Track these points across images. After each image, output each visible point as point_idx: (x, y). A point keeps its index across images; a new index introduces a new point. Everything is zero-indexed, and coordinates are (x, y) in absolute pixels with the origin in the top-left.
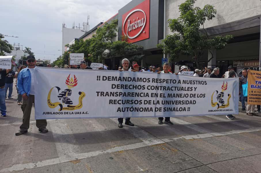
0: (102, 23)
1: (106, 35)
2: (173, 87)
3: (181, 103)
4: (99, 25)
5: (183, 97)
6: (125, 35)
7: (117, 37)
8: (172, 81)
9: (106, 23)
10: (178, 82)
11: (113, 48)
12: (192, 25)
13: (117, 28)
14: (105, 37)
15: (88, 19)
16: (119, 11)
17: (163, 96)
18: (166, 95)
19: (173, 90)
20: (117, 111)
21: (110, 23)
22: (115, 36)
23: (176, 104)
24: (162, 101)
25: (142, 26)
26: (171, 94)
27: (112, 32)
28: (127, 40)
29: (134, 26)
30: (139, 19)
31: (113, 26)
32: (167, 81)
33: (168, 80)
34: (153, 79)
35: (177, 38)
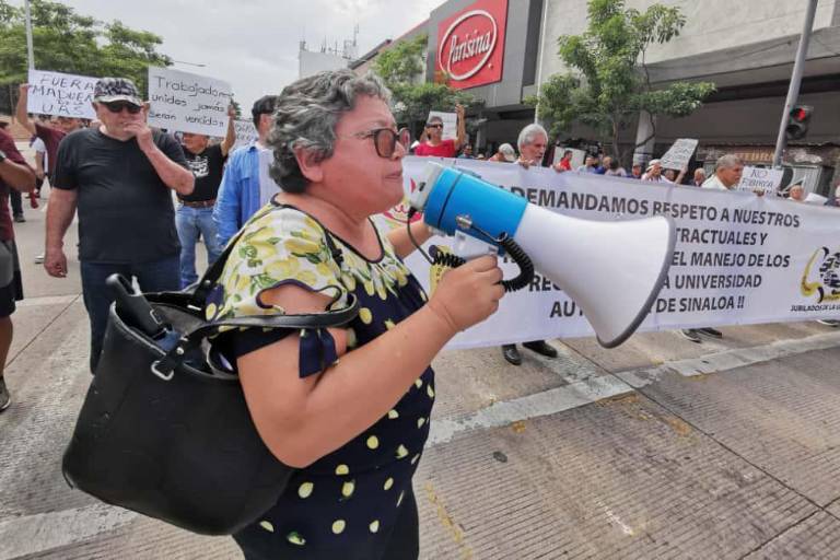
0: (389, 42)
1: (401, 68)
2: (707, 231)
3: (726, 283)
4: (381, 46)
5: (732, 265)
6: (443, 71)
7: (424, 74)
8: (705, 211)
9: (401, 41)
10: (723, 216)
11: (417, 100)
13: (425, 54)
14: (398, 74)
15: (356, 32)
16: (433, 13)
17: (678, 261)
18: (688, 259)
19: (707, 242)
21: (412, 42)
22: (421, 72)
23: (712, 286)
24: (677, 277)
25: (486, 51)
26: (701, 254)
27: (412, 61)
28: (449, 81)
29: (467, 51)
30: (478, 34)
31: (418, 49)
32: (693, 212)
33: (695, 207)
34: (655, 203)
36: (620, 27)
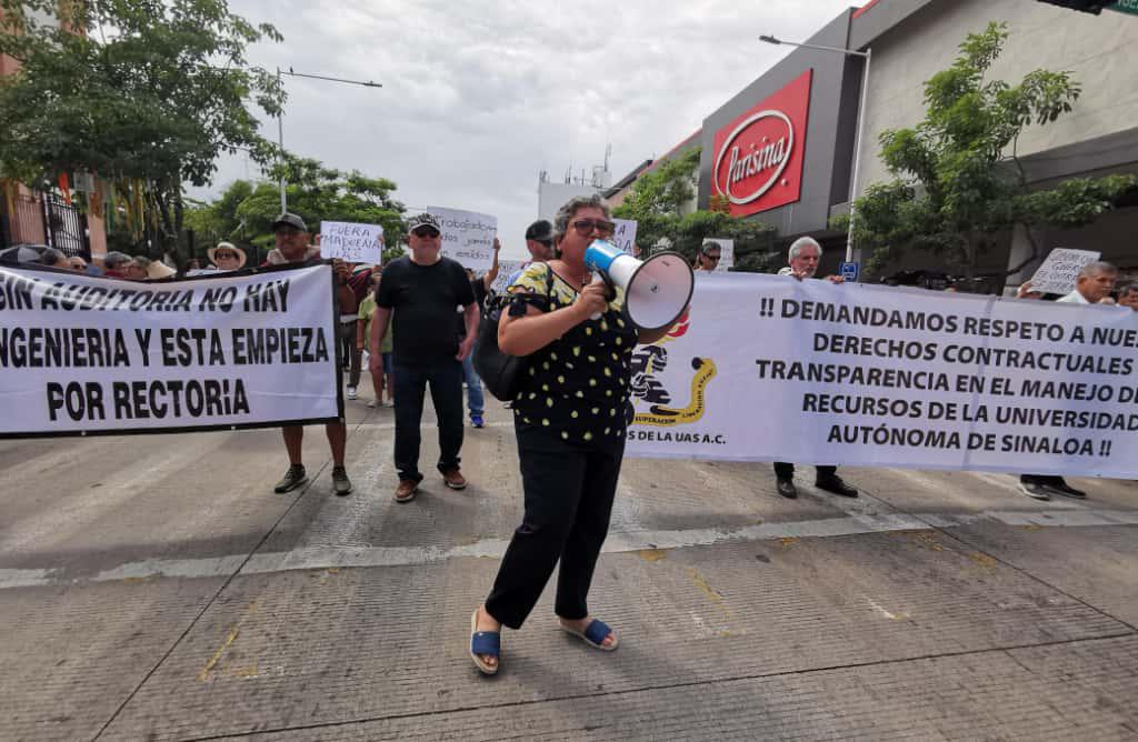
0: (650, 162)
1: (665, 195)
2: (1049, 355)
3: (1077, 421)
4: (640, 169)
5: (1089, 399)
6: (721, 193)
7: (696, 200)
8: (1045, 330)
9: (665, 161)
10: (1074, 337)
11: (686, 233)
12: (976, 143)
13: (697, 175)
14: (661, 202)
15: (608, 154)
16: (707, 122)
17: (1002, 390)
18: (1016, 386)
19: (1046, 368)
20: (830, 440)
21: (679, 161)
22: (690, 197)
23: (1054, 424)
24: (999, 409)
25: (778, 164)
26: (1038, 384)
27: (680, 185)
28: (729, 206)
29: (752, 165)
30: (768, 142)
31: (687, 168)
32: (1023, 330)
33: (1029, 324)
34: (967, 319)
35: (905, 194)
36: (973, 110)
